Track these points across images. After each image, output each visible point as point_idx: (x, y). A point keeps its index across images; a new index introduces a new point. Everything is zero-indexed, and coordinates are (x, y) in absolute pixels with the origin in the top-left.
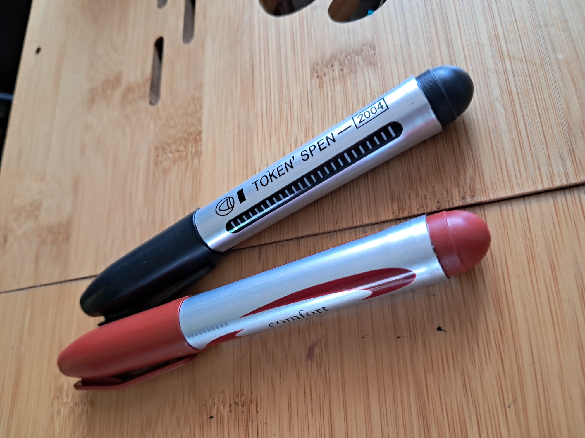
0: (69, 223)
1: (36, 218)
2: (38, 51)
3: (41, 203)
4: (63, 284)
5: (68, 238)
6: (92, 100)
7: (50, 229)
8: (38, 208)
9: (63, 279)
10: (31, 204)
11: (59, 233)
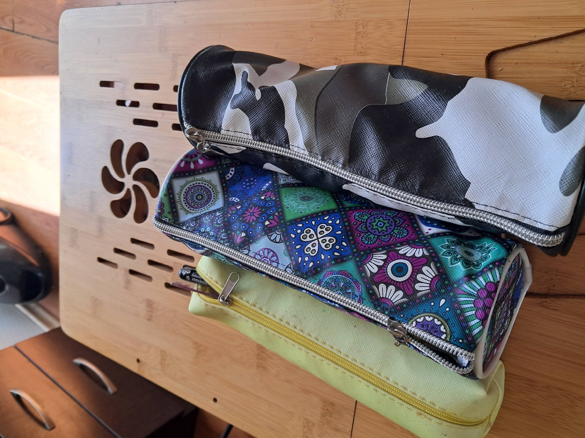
0: (324, 401)
1: (313, 424)
2: (215, 400)
3: (306, 419)
4: (355, 414)
5: (332, 404)
6: (264, 368)
7: (323, 416)
8: (308, 421)
9: (353, 413)
10: (304, 427)
11: (328, 410)
